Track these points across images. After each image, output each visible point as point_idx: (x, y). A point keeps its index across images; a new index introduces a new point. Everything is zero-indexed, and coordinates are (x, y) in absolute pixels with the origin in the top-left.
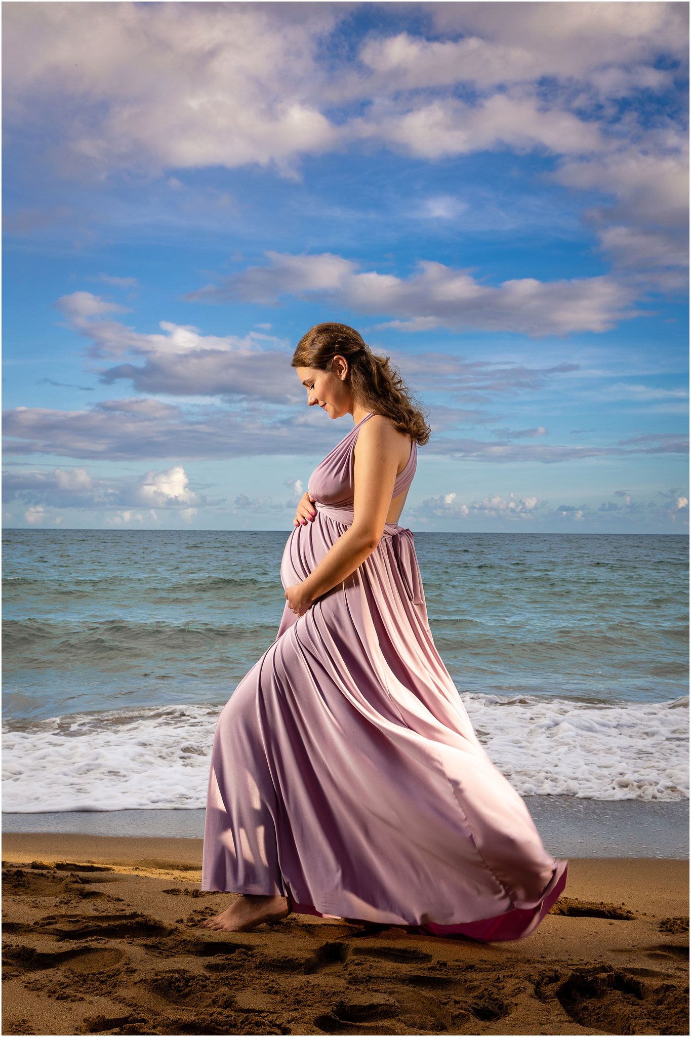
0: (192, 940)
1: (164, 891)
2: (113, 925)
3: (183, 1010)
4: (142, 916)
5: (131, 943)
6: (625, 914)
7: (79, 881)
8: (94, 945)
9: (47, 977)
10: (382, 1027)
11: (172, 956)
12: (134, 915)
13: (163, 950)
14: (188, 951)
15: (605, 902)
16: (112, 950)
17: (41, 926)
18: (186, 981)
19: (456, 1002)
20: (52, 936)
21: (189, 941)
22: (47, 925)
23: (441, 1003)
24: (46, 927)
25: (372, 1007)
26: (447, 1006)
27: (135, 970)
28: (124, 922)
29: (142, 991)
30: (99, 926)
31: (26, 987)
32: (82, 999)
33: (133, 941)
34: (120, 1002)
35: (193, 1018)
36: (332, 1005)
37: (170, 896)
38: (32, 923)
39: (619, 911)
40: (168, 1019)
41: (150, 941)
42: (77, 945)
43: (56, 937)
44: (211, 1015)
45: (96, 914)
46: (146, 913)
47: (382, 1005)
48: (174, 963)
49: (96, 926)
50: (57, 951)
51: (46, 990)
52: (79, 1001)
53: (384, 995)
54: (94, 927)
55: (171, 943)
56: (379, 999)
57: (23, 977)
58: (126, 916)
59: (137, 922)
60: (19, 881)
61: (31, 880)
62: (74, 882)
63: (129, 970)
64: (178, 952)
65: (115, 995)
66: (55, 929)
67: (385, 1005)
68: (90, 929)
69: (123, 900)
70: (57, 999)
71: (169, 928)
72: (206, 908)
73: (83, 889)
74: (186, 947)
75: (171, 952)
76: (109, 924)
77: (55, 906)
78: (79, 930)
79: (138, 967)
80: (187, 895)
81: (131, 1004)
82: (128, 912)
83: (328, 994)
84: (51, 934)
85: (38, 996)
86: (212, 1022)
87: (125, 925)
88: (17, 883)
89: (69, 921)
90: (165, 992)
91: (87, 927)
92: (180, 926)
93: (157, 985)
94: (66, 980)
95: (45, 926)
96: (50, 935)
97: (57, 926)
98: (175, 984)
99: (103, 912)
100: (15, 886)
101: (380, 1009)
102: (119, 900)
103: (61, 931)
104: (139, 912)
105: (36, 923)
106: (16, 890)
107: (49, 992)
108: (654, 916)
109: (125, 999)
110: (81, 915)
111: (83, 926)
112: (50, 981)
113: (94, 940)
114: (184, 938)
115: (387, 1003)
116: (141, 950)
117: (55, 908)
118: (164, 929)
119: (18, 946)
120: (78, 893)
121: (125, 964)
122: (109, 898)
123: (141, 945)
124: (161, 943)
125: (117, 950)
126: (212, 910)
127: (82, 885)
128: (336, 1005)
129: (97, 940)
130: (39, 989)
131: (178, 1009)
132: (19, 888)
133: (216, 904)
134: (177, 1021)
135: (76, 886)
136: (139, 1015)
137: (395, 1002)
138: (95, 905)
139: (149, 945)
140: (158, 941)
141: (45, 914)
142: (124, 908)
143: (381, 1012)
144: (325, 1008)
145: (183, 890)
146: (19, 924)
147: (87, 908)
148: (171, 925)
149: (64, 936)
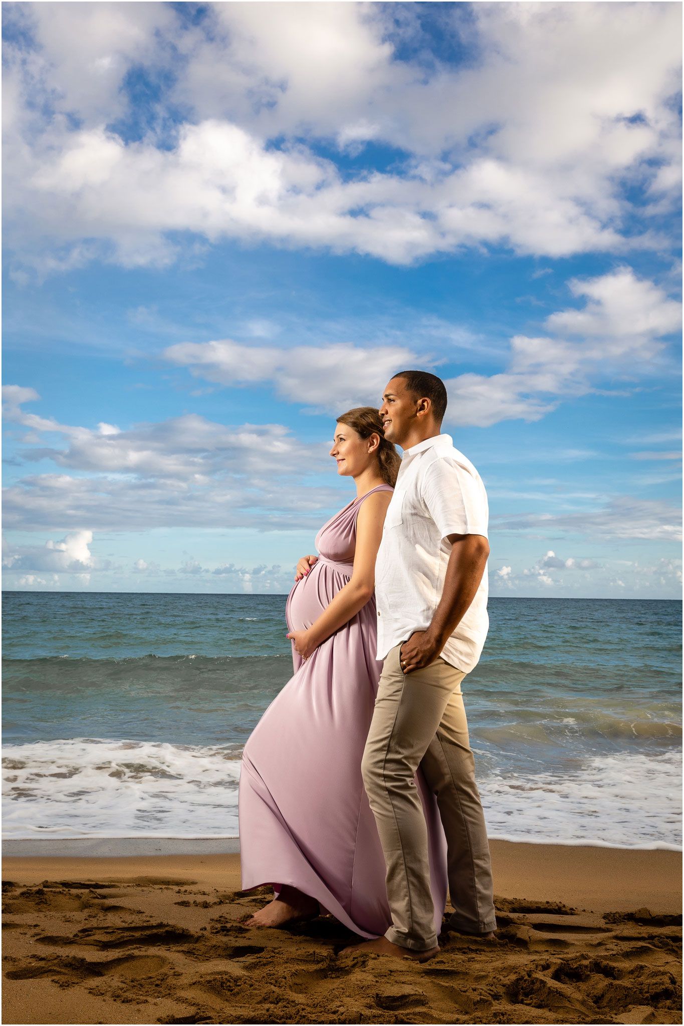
0: (221, 945)
1: (175, 904)
2: (145, 935)
3: (241, 1007)
4: (168, 925)
5: (169, 950)
6: (569, 911)
7: (98, 896)
8: (136, 952)
9: (106, 983)
10: (419, 1013)
11: (207, 960)
12: (161, 925)
13: (198, 955)
14: (219, 955)
15: (550, 901)
16: (154, 956)
17: (81, 938)
18: (235, 981)
19: (474, 990)
20: (93, 946)
21: (219, 947)
22: (86, 937)
23: (462, 991)
24: (85, 939)
25: (404, 997)
26: (468, 994)
27: (182, 974)
28: (155, 931)
29: (199, 992)
30: (133, 936)
31: (90, 992)
32: (146, 1001)
33: (169, 947)
34: (183, 1002)
35: (253, 1014)
36: (369, 997)
37: (182, 908)
38: (71, 936)
39: (563, 909)
40: (232, 1015)
41: (185, 947)
42: (122, 953)
43: (96, 948)
44: (268, 1010)
45: (124, 925)
46: (171, 922)
47: (412, 995)
48: (214, 966)
49: (131, 936)
50: (105, 959)
51: (109, 994)
52: (144, 1003)
53: (411, 987)
54: (129, 937)
55: (203, 949)
56: (407, 990)
57: (83, 984)
58: (153, 926)
59: (167, 931)
60: (41, 899)
61: (51, 897)
62: (94, 898)
63: (176, 974)
64: (211, 956)
65: (175, 996)
66: (94, 940)
67: (415, 995)
68: (125, 939)
69: (144, 912)
70: (123, 1002)
71: (196, 935)
72: (221, 917)
73: (103, 904)
74: (217, 951)
75: (205, 956)
76: (141, 934)
77: (86, 919)
78: (115, 940)
79: (183, 971)
80: (197, 906)
81: (194, 1004)
82: (154, 922)
83: (363, 987)
84: (91, 944)
85: (104, 1000)
86: (270, 1016)
87: (156, 934)
88: (40, 901)
89: (106, 932)
90: (218, 992)
91: (122, 937)
92: (204, 932)
93: (211, 986)
94: (124, 985)
95: (84, 937)
96: (91, 946)
97: (96, 937)
98: (226, 984)
99: (131, 923)
100: (38, 904)
101: (412, 998)
102: (140, 912)
103: (100, 942)
104: (165, 922)
105: (76, 935)
106: (40, 907)
107: (113, 997)
108: (592, 912)
109: (186, 999)
110: (112, 927)
111: (119, 936)
112: (110, 987)
113: (134, 949)
114: (214, 943)
115: (417, 993)
116: (180, 956)
117: (86, 922)
118: (192, 936)
119: (68, 956)
120: (100, 907)
121: (171, 969)
122: (132, 911)
123: (179, 952)
124: (194, 949)
125: (159, 957)
126: (226, 919)
127: (102, 900)
128: (373, 997)
129: (137, 948)
130: (103, 994)
131: (237, 1006)
132: (41, 906)
133: (227, 913)
134: (239, 1017)
135: (96, 901)
136: (204, 1013)
137: (422, 992)
138: (121, 918)
139: (185, 951)
140: (192, 947)
141: (80, 927)
142: (148, 919)
143: (412, 1001)
144: (365, 1000)
145: (192, 902)
146: (60, 937)
147: (113, 920)
148: (197, 932)
149: (105, 946)
